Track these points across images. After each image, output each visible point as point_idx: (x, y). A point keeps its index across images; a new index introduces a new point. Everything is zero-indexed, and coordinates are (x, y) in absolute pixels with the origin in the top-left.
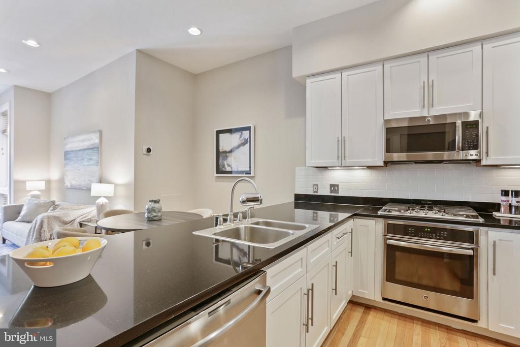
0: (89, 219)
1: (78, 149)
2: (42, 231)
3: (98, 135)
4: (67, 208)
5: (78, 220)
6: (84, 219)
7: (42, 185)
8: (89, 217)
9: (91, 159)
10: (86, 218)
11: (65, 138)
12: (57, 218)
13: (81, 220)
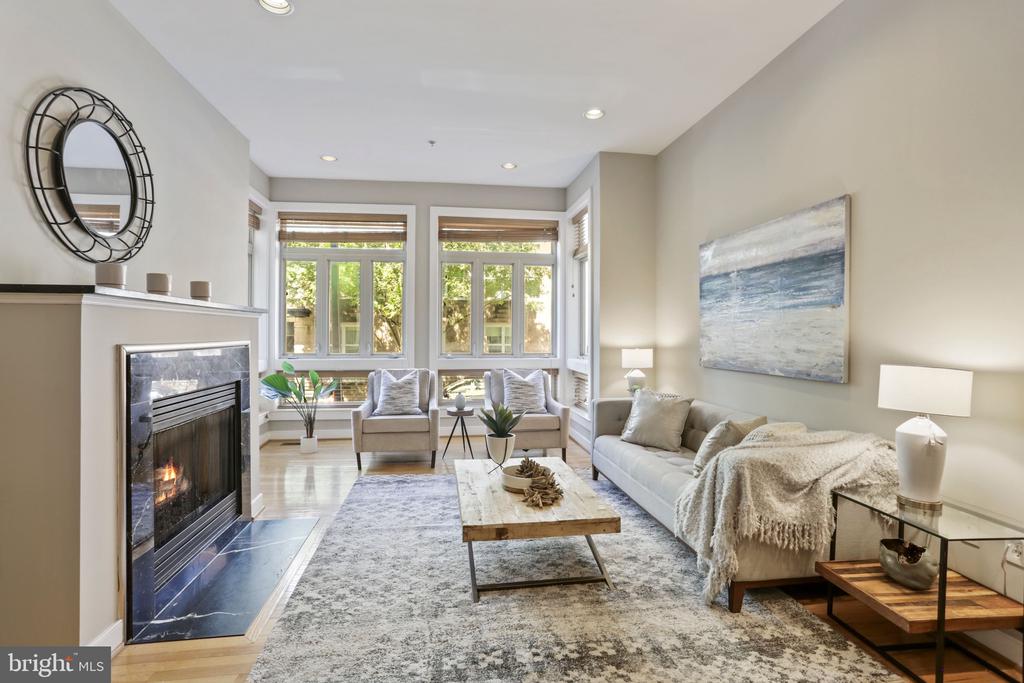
0: (855, 481)
1: (749, 266)
2: (743, 507)
3: (840, 211)
4: (785, 438)
5: (828, 484)
6: (842, 482)
7: (646, 358)
8: (854, 475)
9: (805, 289)
10: (848, 479)
11: (701, 247)
12: (772, 471)
13: (836, 484)
